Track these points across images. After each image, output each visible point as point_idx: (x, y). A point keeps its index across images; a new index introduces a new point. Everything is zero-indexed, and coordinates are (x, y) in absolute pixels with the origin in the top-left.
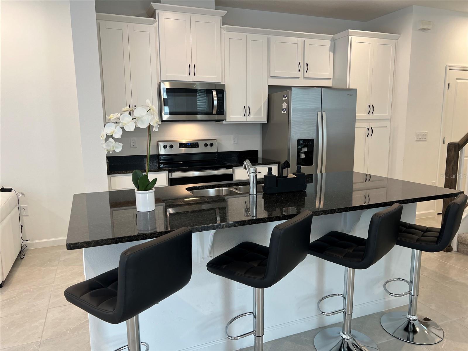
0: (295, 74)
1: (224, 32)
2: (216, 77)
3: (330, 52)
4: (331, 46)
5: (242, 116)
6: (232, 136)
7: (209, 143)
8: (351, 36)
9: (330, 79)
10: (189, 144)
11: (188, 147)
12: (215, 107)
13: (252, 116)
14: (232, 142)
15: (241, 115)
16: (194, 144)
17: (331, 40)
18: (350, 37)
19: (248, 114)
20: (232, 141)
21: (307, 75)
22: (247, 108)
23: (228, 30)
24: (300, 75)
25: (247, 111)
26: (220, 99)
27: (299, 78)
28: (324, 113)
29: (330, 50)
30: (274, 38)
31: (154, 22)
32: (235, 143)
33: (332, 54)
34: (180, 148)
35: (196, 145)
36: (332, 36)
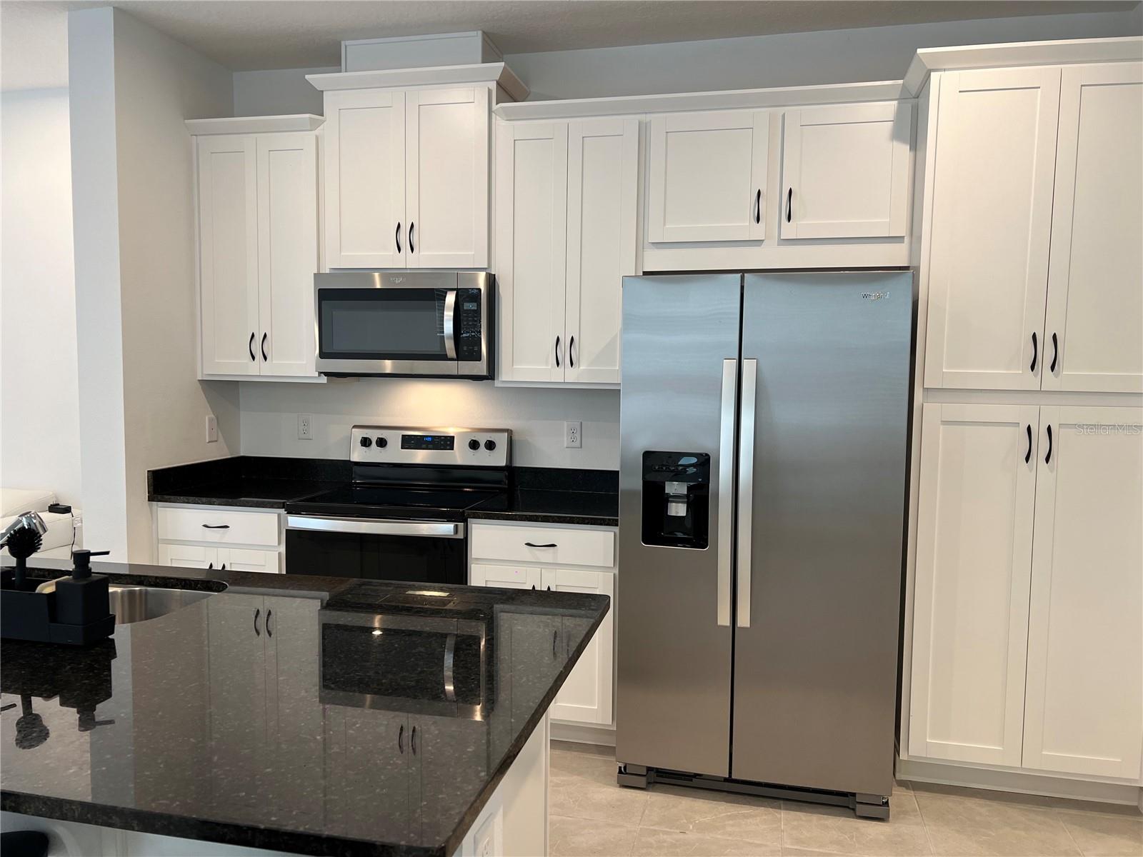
0: (744, 227)
1: (499, 123)
2: (473, 253)
3: (895, 143)
4: (898, 120)
5: (550, 367)
6: (565, 423)
8: (940, 73)
9: (899, 239)
10: (430, 439)
11: (424, 446)
12: (448, 338)
13: (581, 366)
14: (566, 441)
15: (547, 364)
16: (442, 440)
18: (934, 76)
20: (565, 439)
21: (789, 230)
22: (566, 342)
23: (510, 117)
24: (757, 231)
25: (566, 350)
26: (470, 317)
27: (763, 241)
28: (749, 367)
29: (896, 135)
31: (314, 125)
32: (573, 444)
33: (903, 150)
34: (402, 448)
35: (448, 443)
36: (900, 82)
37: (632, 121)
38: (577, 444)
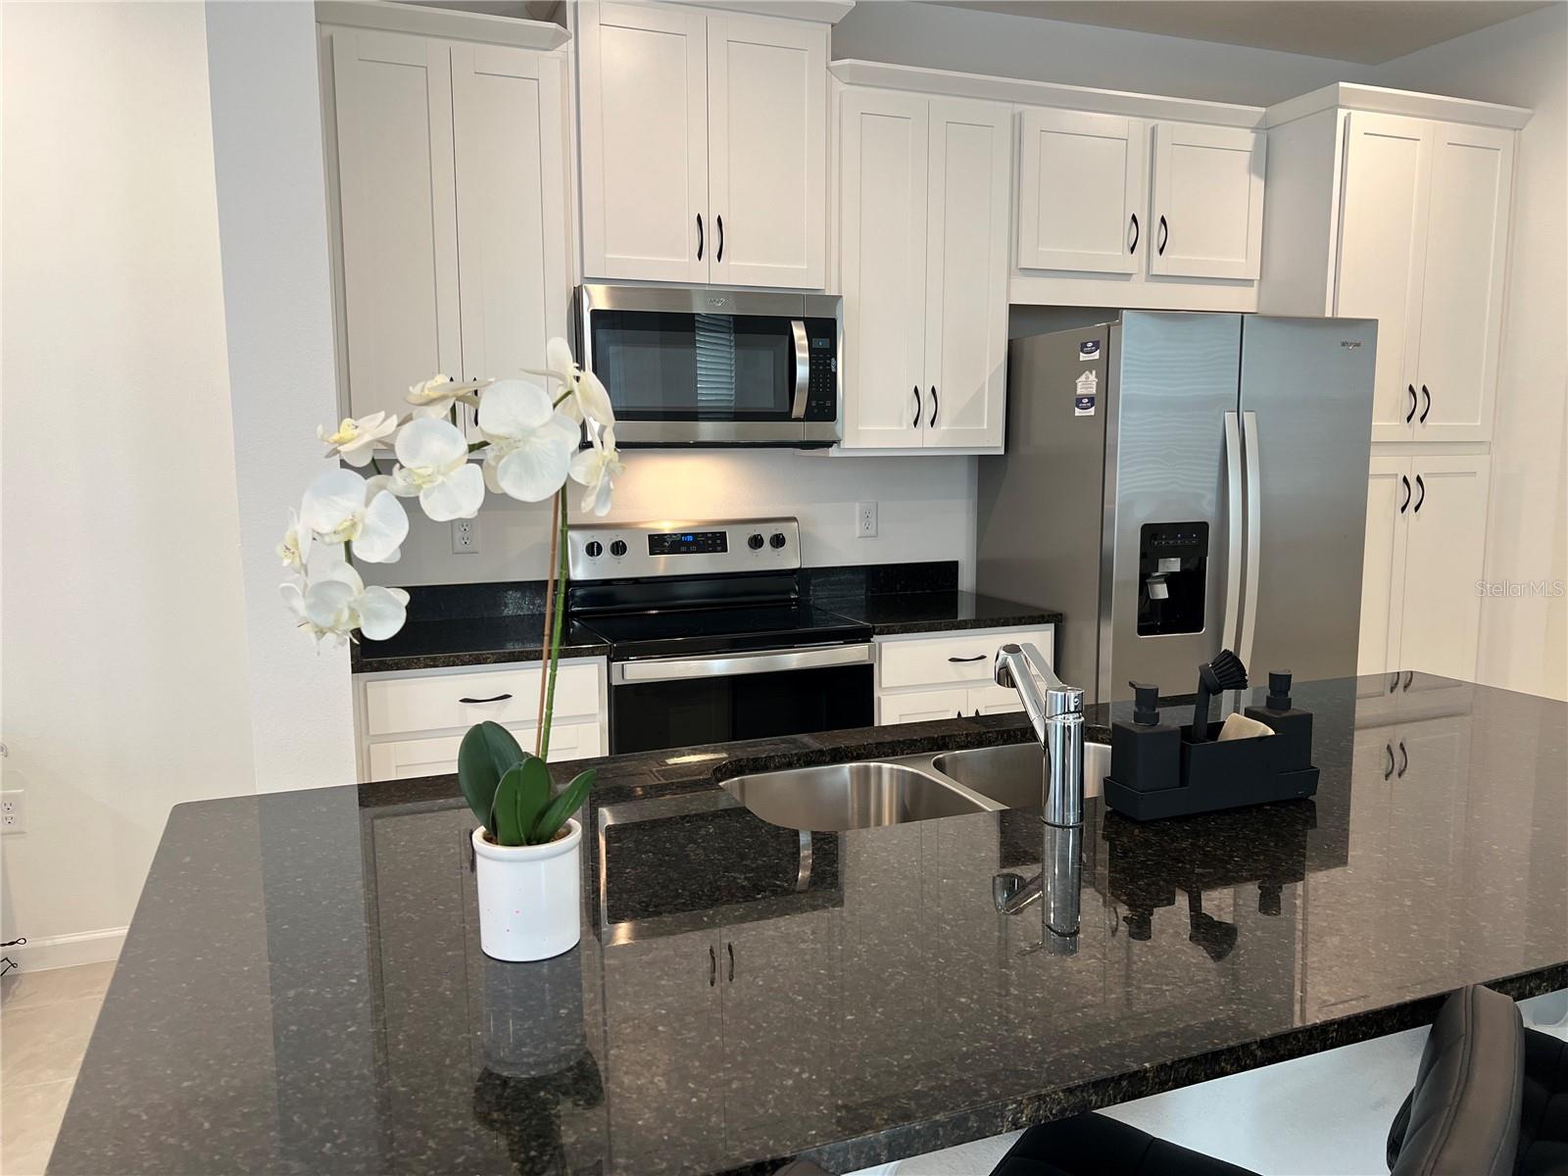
0: (1117, 258)
1: (840, 87)
2: (805, 267)
3: (1252, 176)
4: (1254, 154)
5: (905, 428)
6: (857, 505)
7: (767, 532)
8: (1347, 111)
9: (1247, 282)
10: (690, 538)
11: (683, 549)
12: (801, 390)
13: (943, 425)
14: (857, 529)
15: (900, 424)
16: (709, 538)
17: (1254, 129)
18: (1342, 113)
19: (926, 418)
20: (858, 525)
21: (1160, 265)
22: (925, 394)
23: (856, 79)
24: (1133, 263)
25: (925, 404)
26: (821, 359)
27: (1131, 274)
28: (1249, 419)
29: (1253, 169)
30: (1037, 117)
31: (558, 40)
32: (868, 532)
33: (1259, 184)
34: (651, 554)
35: (719, 541)
36: (1264, 110)
37: (1004, 110)
38: (872, 532)
